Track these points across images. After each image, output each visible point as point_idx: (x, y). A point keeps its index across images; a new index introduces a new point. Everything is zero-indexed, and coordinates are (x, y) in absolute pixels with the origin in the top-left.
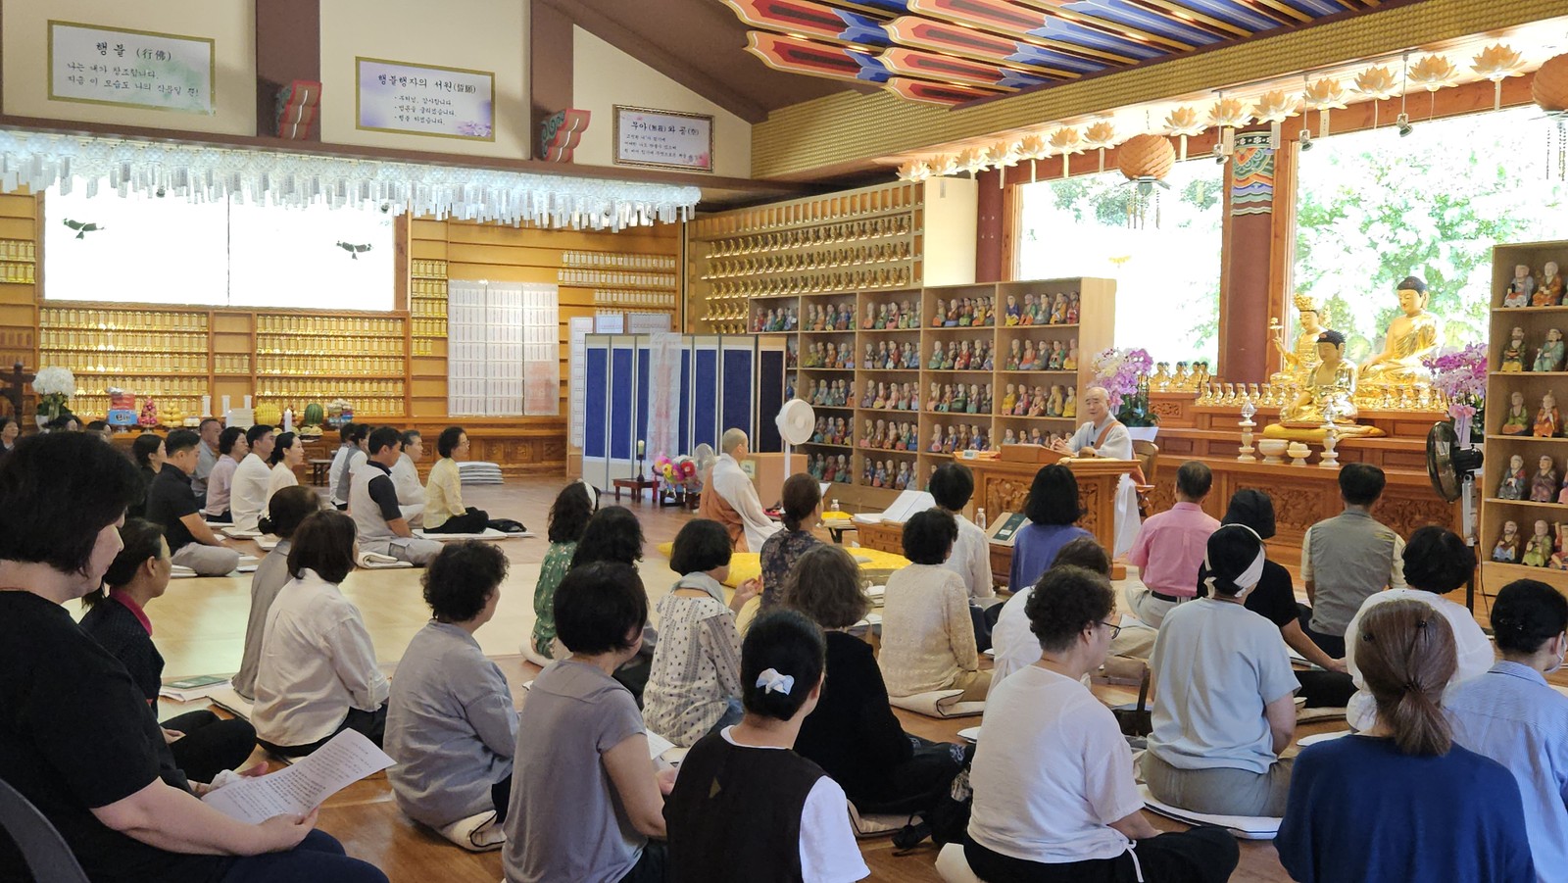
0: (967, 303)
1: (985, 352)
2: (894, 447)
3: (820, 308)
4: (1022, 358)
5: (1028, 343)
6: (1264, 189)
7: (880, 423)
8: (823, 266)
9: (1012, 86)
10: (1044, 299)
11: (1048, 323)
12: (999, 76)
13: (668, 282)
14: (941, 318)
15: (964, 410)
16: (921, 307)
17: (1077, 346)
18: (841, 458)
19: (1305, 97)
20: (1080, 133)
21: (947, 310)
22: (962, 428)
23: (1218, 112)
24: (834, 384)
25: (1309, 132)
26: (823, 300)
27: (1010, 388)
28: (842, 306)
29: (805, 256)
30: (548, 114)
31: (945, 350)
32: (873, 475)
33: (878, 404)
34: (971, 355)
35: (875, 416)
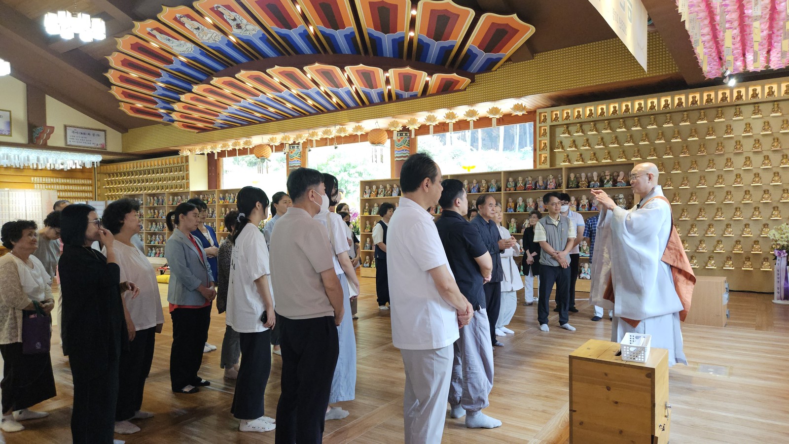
0: (206, 196)
1: (213, 212)
3: (152, 198)
6: (298, 162)
9: (219, 127)
10: (232, 195)
12: (213, 123)
13: (90, 188)
19: (309, 136)
20: (242, 143)
23: (284, 139)
24: (158, 224)
25: (309, 146)
26: (153, 195)
28: (160, 197)
29: (145, 180)
30: (36, 127)
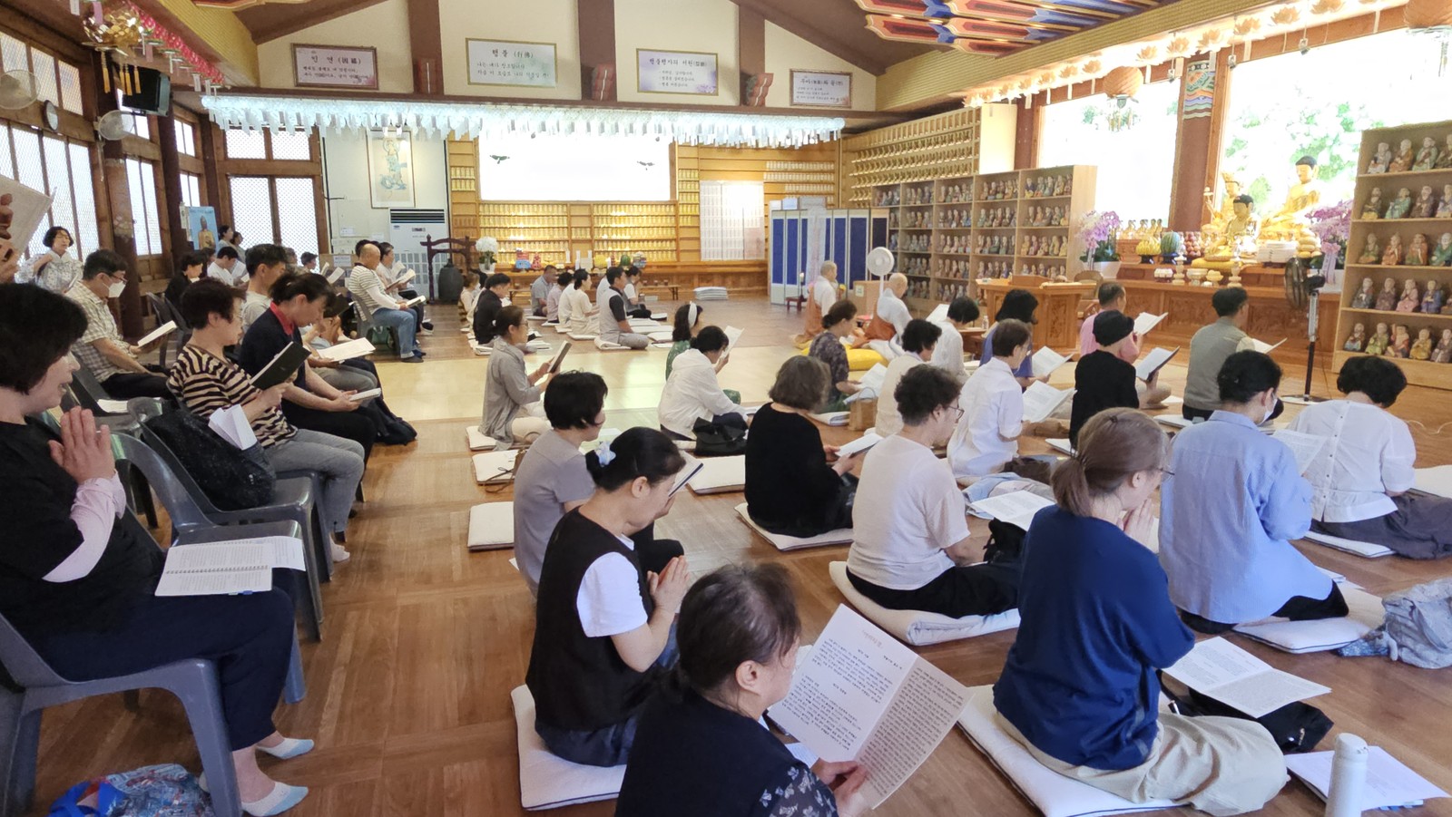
0: (1001, 184)
1: (1012, 216)
2: (955, 276)
3: (913, 190)
4: (1034, 219)
5: (1039, 209)
6: (1206, 100)
7: (948, 262)
8: (919, 165)
9: (1036, 39)
10: (1050, 180)
11: (1052, 195)
12: (1024, 33)
13: (829, 178)
14: (986, 194)
15: (998, 252)
16: (973, 187)
17: (1069, 210)
18: (924, 283)
19: (1235, 32)
20: (1078, 69)
21: (990, 188)
22: (997, 264)
23: (1174, 47)
24: (921, 237)
25: (1235, 57)
26: (916, 186)
27: (1027, 238)
28: (926, 189)
30: (750, 76)
31: (987, 215)
32: (943, 293)
33: (946, 250)
34: (1003, 217)
35: (945, 257)
